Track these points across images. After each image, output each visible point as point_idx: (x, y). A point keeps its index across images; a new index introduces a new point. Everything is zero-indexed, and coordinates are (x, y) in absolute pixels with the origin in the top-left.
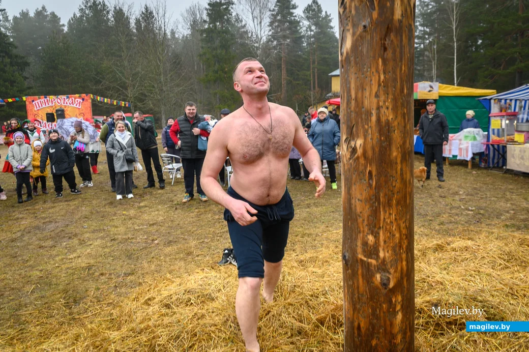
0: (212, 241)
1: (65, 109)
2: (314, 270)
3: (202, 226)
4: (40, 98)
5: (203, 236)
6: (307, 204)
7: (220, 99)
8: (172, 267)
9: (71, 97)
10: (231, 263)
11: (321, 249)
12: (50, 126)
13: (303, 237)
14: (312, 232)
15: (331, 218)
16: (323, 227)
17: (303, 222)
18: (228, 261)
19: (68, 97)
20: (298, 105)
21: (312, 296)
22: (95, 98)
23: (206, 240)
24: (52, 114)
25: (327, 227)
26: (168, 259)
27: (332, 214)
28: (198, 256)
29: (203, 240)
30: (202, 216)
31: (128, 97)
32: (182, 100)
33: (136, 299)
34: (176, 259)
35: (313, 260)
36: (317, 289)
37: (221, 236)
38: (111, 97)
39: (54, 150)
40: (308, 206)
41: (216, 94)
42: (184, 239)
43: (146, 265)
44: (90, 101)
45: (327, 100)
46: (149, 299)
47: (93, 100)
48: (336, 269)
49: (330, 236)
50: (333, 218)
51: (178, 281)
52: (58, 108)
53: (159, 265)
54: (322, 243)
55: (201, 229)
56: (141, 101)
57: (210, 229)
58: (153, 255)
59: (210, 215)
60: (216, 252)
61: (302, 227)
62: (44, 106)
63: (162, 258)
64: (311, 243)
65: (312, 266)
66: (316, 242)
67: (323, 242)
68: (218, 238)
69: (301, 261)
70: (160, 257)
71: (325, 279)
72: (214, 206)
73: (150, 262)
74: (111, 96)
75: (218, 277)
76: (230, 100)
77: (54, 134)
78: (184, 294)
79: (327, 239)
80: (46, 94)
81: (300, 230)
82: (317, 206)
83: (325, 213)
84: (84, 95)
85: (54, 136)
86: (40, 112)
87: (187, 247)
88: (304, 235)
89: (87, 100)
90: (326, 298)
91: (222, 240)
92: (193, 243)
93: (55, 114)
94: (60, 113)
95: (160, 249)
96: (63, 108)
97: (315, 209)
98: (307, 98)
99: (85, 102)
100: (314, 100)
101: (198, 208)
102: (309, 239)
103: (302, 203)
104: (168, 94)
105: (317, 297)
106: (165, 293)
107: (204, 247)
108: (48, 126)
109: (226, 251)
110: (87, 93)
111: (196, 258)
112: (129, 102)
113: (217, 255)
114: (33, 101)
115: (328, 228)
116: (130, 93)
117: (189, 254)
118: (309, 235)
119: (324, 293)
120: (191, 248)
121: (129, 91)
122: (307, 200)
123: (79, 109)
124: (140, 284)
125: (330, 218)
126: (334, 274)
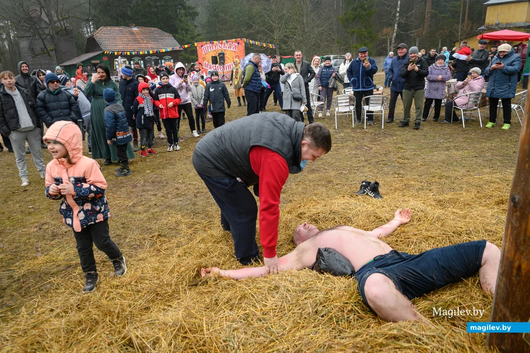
0: (350, 173)
1: (225, 52)
2: (455, 210)
3: (340, 159)
4: (206, 44)
5: (341, 168)
6: (446, 147)
7: (357, 38)
8: (315, 191)
9: (229, 42)
10: (367, 194)
11: (460, 192)
12: (214, 68)
13: (440, 179)
14: (451, 175)
15: (474, 162)
16: (463, 171)
17: (441, 164)
18: (365, 192)
19: (227, 42)
20: (441, 41)
21: (454, 233)
22: (248, 42)
23: (344, 172)
24: (216, 57)
25: (468, 171)
26: (311, 184)
27: (474, 159)
28: (337, 184)
29: (341, 172)
30: (340, 150)
31: (274, 39)
32: (321, 41)
33: (290, 212)
34: (318, 185)
35: (453, 202)
36: (461, 227)
37: (358, 170)
38: (260, 41)
39: (213, 89)
40: (448, 149)
41: (353, 32)
42: (325, 169)
43: (294, 187)
44: (244, 44)
45: (477, 35)
46: (301, 214)
47: (246, 44)
48: (479, 212)
49: (471, 181)
50: (476, 163)
51: (323, 203)
52: (220, 52)
53: (304, 188)
54: (461, 187)
55: (339, 162)
56: (285, 43)
57: (348, 163)
58: (299, 179)
59: (347, 151)
60: (353, 183)
61: (440, 169)
62: (209, 50)
63: (307, 183)
64: (449, 185)
65: (452, 207)
66: (455, 185)
67: (463, 186)
68: (355, 171)
69: (440, 201)
70: (305, 181)
71: (467, 220)
72: (350, 142)
73: (298, 184)
74: (260, 39)
75: (358, 204)
76: (367, 39)
77: (215, 77)
78: (329, 214)
79: (468, 183)
80: (211, 40)
81: (438, 171)
82: (457, 150)
83: (467, 157)
84: (239, 39)
85: (215, 79)
86: (207, 55)
87: (327, 176)
88: (442, 176)
89: (241, 44)
90: (470, 237)
91: (358, 173)
92: (333, 173)
93: (218, 57)
94: (221, 56)
95: (305, 175)
96: (223, 52)
97: (456, 152)
98: (453, 33)
99: (239, 46)
100: (461, 36)
101: (336, 143)
102: (447, 181)
103: (440, 146)
104: (309, 35)
105: (460, 235)
106: (314, 211)
107: (342, 177)
108: (213, 68)
109: (364, 183)
110: (241, 38)
111: (336, 186)
112: (275, 44)
113: (354, 185)
114: (202, 46)
115: (469, 173)
116: (276, 35)
117: (329, 182)
118: (447, 178)
119: (467, 232)
120: (331, 176)
121: (275, 34)
122: (446, 143)
123: (235, 52)
124: (291, 201)
125: (472, 162)
126: (478, 217)
